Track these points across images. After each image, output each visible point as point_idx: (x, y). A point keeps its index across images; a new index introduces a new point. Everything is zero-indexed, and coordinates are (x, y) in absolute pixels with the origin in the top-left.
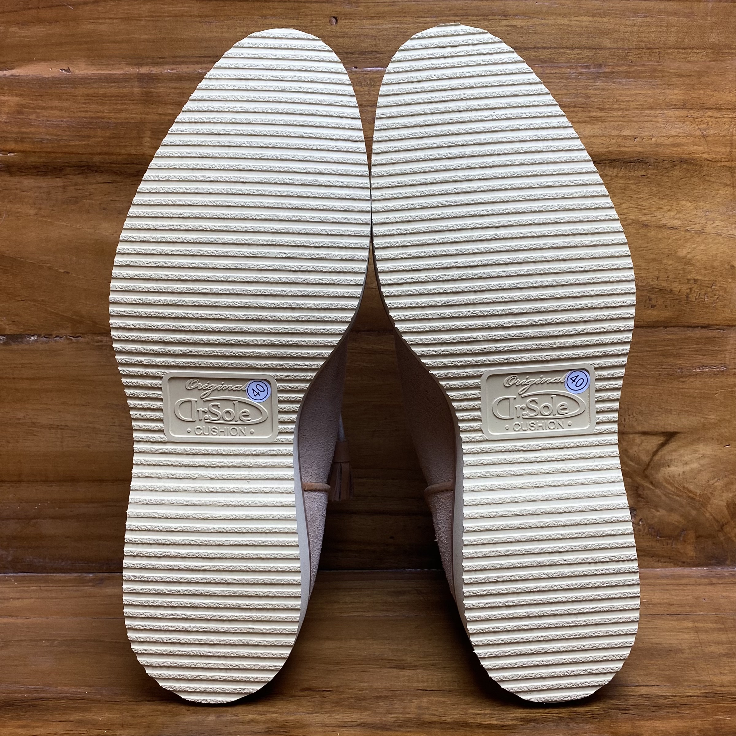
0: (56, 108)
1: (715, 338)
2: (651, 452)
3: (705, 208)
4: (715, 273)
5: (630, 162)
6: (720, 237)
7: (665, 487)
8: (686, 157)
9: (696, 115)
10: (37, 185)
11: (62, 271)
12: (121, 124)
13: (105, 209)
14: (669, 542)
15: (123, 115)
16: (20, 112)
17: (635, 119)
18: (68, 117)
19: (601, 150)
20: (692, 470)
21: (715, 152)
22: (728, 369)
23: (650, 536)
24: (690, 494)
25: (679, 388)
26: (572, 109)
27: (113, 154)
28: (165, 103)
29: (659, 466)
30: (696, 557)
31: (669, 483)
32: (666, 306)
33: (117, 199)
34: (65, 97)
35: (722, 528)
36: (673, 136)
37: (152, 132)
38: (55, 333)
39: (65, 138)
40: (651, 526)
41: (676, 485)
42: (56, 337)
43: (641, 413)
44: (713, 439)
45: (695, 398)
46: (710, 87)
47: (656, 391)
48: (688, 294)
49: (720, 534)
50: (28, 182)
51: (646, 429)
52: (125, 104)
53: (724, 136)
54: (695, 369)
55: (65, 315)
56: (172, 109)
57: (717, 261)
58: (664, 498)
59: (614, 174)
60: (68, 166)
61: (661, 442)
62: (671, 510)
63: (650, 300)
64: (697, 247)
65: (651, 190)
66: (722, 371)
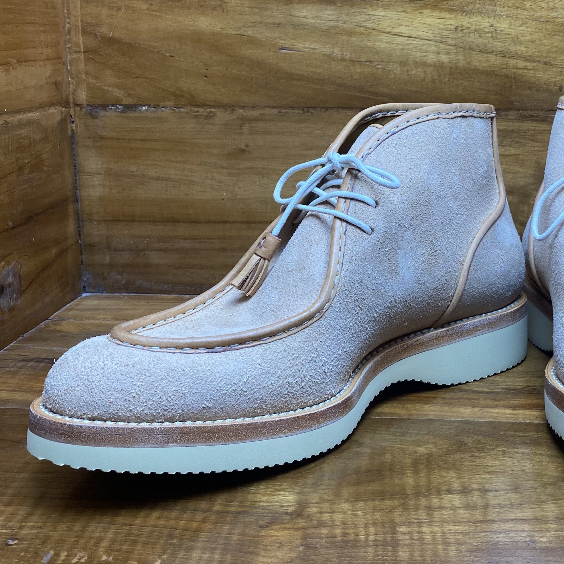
11: (168, 55)
38: (162, 104)
42: (163, 107)
55: (170, 90)
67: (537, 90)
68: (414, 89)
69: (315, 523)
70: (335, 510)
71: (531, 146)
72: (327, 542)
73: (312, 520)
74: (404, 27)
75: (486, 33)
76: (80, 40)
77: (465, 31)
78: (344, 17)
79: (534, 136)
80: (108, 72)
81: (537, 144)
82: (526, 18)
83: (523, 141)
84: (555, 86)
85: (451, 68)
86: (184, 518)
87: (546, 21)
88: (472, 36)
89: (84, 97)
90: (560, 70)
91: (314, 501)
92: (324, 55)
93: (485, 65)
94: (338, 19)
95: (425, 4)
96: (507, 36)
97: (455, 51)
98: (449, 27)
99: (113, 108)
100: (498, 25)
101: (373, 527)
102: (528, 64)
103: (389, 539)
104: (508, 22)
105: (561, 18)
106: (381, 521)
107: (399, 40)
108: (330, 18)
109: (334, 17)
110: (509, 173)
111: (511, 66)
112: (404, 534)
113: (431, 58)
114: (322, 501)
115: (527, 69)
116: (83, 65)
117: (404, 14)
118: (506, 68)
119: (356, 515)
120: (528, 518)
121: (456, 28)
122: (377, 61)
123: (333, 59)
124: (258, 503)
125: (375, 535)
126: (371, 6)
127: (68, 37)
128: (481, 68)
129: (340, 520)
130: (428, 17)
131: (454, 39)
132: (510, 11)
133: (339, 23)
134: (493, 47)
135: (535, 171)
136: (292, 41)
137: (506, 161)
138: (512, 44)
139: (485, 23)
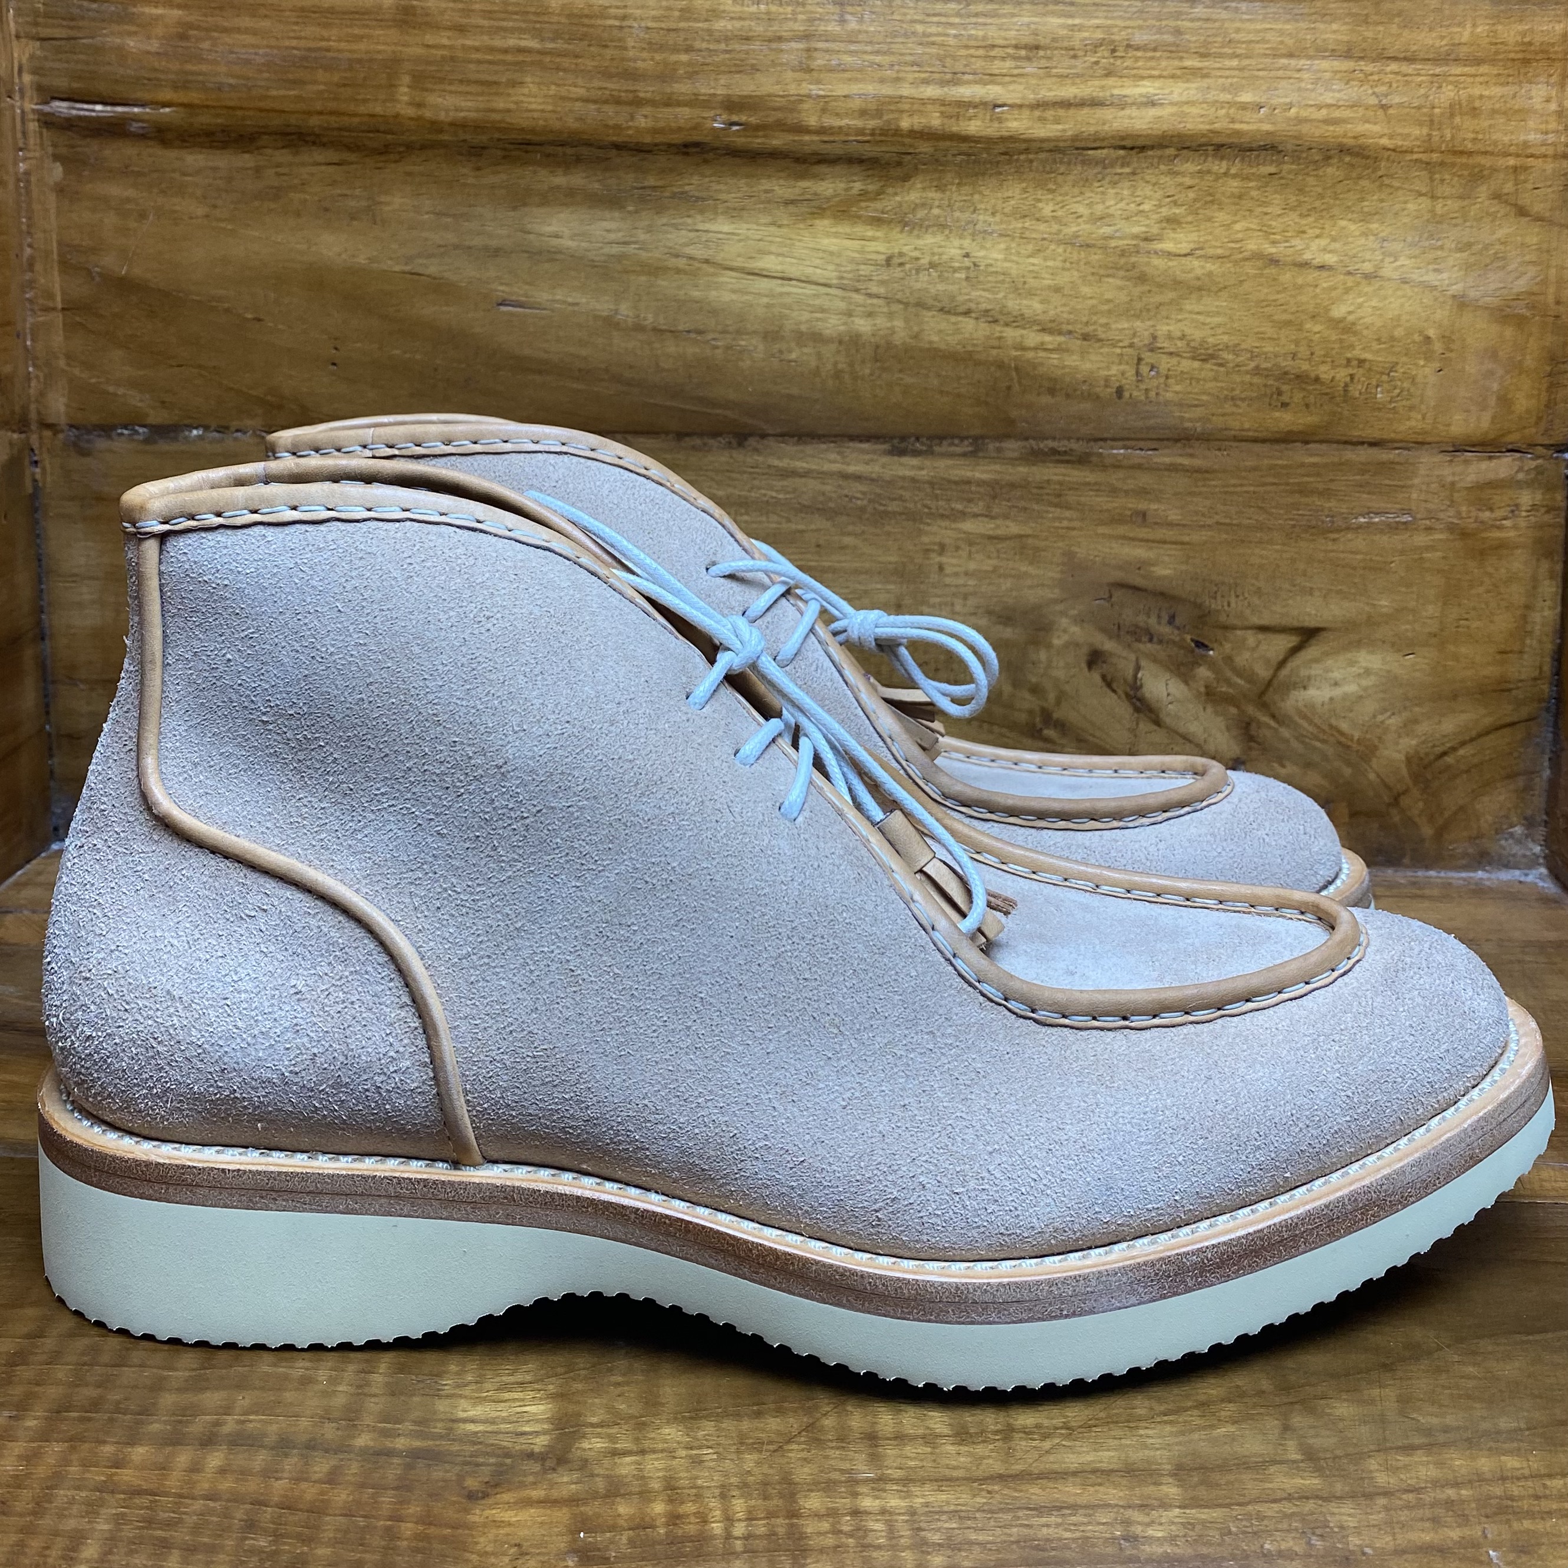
0: (247, 31)
1: (1393, 463)
2: (1275, 661)
3: (1382, 235)
4: (1397, 350)
5: (1251, 150)
6: (1406, 286)
7: (1296, 723)
8: (1350, 142)
9: (1370, 68)
10: (210, 164)
11: (250, 316)
12: (360, 61)
13: (326, 210)
15: (362, 46)
16: (183, 37)
17: (1261, 73)
18: (268, 47)
19: (1202, 127)
20: (1345, 697)
21: (1401, 134)
22: (1414, 518)
24: (1341, 739)
25: (1326, 551)
26: (1150, 54)
27: (343, 114)
28: (436, 27)
29: (1288, 686)
31: (1305, 717)
33: (348, 192)
34: (263, 11)
35: (1396, 799)
36: (1329, 106)
37: (414, 76)
38: (235, 424)
39: (263, 83)
41: (1316, 722)
42: (237, 431)
43: (1259, 592)
44: (1384, 642)
45: (1355, 568)
46: (1397, 20)
47: (1285, 555)
48: (1346, 385)
49: (1394, 811)
50: (195, 159)
51: (1266, 620)
52: (367, 26)
53: (1419, 108)
54: (1356, 518)
55: (253, 393)
56: (449, 38)
57: (1400, 329)
58: (1295, 744)
59: (1222, 171)
60: (265, 133)
61: (1290, 645)
64: (1366, 301)
65: (1286, 199)
66: (1405, 523)
67: (1068, 396)
68: (795, 391)
69: (600, 1485)
70: (647, 1444)
71: (1054, 519)
72: (631, 1542)
73: (592, 1475)
74: (773, 257)
75: (955, 270)
76: (54, 281)
77: (908, 266)
78: (642, 236)
79: (1059, 496)
80: (117, 354)
81: (1068, 514)
82: (1044, 239)
83: (1036, 507)
84: (1106, 386)
85: (877, 347)
86: (283, 1471)
87: (1088, 246)
88: (923, 277)
89: (62, 409)
90: (1118, 351)
91: (594, 1420)
92: (596, 317)
93: (952, 340)
94: (627, 239)
95: (820, 208)
96: (1001, 278)
97: (885, 310)
98: (874, 256)
99: (126, 432)
100: (982, 253)
101: (742, 1496)
102: (1047, 338)
103: (781, 1531)
104: (1002, 246)
105: (1120, 238)
106: (760, 1477)
107: (764, 284)
108: (612, 236)
109: (620, 234)
110: (1005, 576)
111: (1010, 342)
112: (818, 1516)
113: (832, 325)
114: (616, 1419)
115: (1046, 350)
116: (61, 339)
117: (772, 229)
118: (999, 348)
119: (697, 1462)
120: (1111, 1467)
121: (888, 261)
122: (714, 331)
123: (617, 326)
124: (462, 1426)
125: (747, 1519)
126: (702, 212)
127: (28, 276)
128: (943, 346)
129: (661, 1474)
130: (828, 235)
131: (882, 282)
132: (1009, 223)
133: (631, 249)
134: (970, 300)
135: (1062, 572)
136: (527, 287)
137: (998, 551)
138: (1011, 296)
139: (953, 248)
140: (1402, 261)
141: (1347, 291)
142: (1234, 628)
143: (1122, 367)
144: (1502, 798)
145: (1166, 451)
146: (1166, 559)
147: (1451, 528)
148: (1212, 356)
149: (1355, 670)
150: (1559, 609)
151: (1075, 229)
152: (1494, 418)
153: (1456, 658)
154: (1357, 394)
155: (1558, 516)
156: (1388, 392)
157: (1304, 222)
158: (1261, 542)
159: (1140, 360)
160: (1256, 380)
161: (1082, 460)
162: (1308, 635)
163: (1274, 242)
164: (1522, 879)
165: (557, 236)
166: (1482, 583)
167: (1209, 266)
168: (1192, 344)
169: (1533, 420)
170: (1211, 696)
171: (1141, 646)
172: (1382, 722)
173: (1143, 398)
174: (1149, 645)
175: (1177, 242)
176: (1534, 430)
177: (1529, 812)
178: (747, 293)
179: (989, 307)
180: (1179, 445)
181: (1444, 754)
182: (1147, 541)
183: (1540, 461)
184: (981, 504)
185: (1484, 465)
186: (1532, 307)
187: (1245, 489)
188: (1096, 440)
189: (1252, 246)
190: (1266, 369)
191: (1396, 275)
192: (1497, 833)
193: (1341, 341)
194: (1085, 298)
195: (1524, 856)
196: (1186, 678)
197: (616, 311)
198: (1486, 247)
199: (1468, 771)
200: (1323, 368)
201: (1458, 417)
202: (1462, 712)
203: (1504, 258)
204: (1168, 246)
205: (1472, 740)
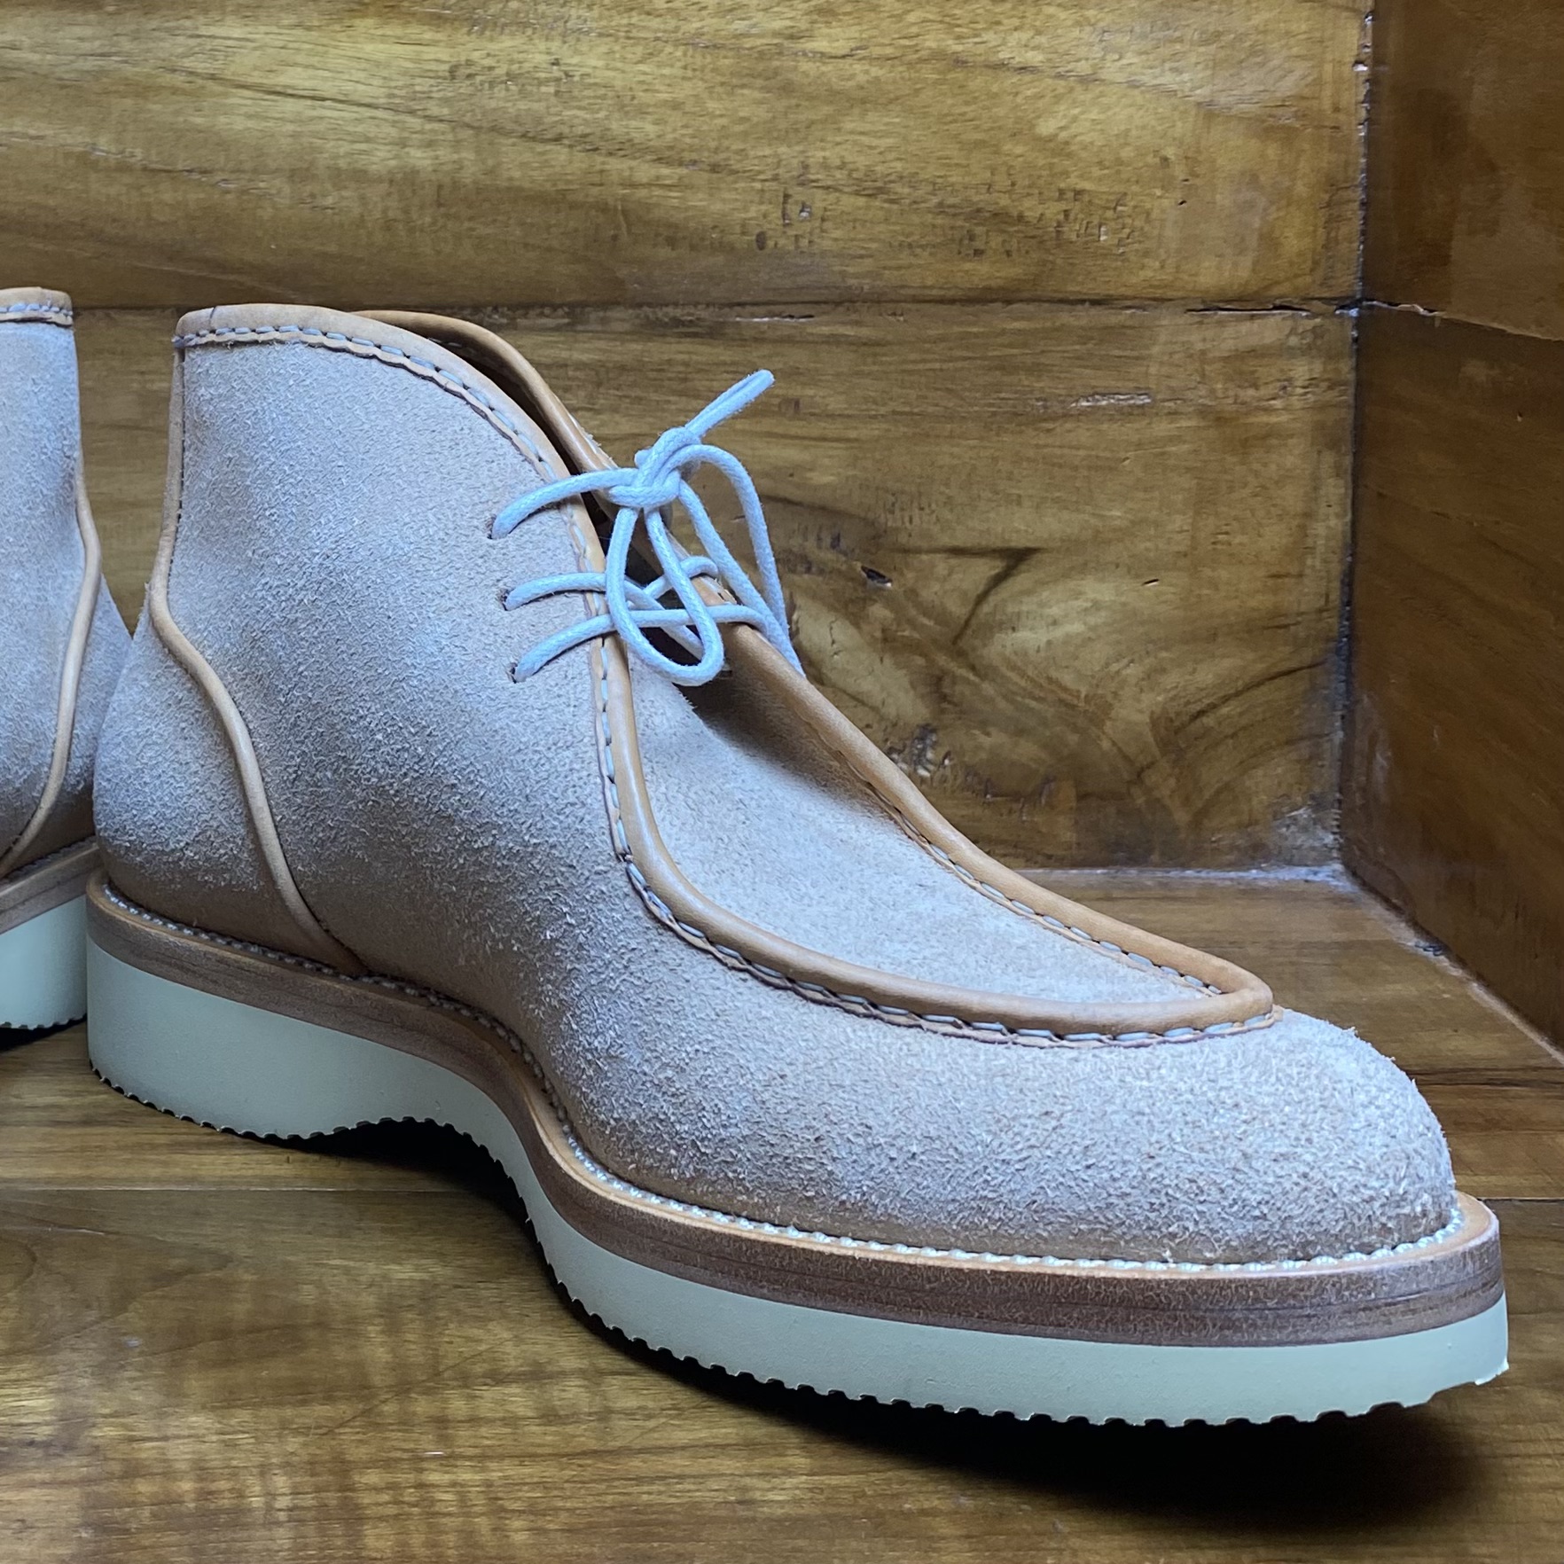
1: (1124, 327)
2: (973, 595)
3: (1102, 24)
4: (1125, 176)
6: (1136, 92)
7: (1003, 676)
14: (1016, 806)
20: (1067, 640)
22: (1154, 400)
23: (968, 794)
24: (1064, 696)
25: (1037, 446)
29: (992, 628)
30: (1078, 844)
31: (1014, 668)
32: (1008, 253)
35: (1139, 775)
40: (970, 770)
41: (1030, 673)
43: (950, 502)
44: (1117, 566)
45: (1076, 468)
47: (983, 453)
48: (1059, 225)
49: (1136, 791)
51: (961, 539)
54: (1077, 401)
57: (1128, 149)
58: (1002, 704)
61: (993, 572)
62: (1020, 732)
63: (972, 238)
64: (1083, 113)
66: (1142, 406)
140: (1130, 58)
141: (1058, 99)
142: (918, 551)
143: (763, 208)
144: (1279, 770)
145: (825, 318)
146: (826, 461)
147: (1203, 412)
148: (881, 190)
149: (1081, 603)
150: (1349, 517)
151: (699, 25)
152: (1256, 263)
153: (1214, 585)
154: (1073, 237)
155: (1343, 393)
156: (1115, 232)
157: (998, 9)
158: (951, 436)
159: (786, 196)
160: (939, 221)
161: (714, 333)
162: (1016, 558)
163: (959, 37)
164: (1310, 878)
165: (14, 48)
166: (1245, 485)
167: (875, 71)
168: (855, 175)
169: (1309, 263)
170: (888, 642)
171: (796, 578)
172: (1118, 672)
173: (792, 248)
174: (806, 576)
175: (832, 39)
176: (1308, 279)
177: (1317, 790)
178: (266, 118)
179: (588, 131)
180: (841, 309)
181: (1201, 713)
182: (804, 438)
183: (1318, 320)
184: (582, 393)
185: (1245, 327)
186: (1301, 115)
187: (929, 366)
188: (731, 305)
189: (930, 42)
190: (953, 206)
191: (1121, 78)
192: (1275, 818)
193: (1051, 166)
194: (713, 116)
195: (1313, 848)
196: (856, 620)
197: (94, 147)
198: (1240, 38)
199: (1233, 736)
200: (1027, 203)
201: (1209, 263)
202: (1224, 656)
203: (1263, 52)
204: (821, 45)
205: (1238, 694)
